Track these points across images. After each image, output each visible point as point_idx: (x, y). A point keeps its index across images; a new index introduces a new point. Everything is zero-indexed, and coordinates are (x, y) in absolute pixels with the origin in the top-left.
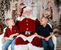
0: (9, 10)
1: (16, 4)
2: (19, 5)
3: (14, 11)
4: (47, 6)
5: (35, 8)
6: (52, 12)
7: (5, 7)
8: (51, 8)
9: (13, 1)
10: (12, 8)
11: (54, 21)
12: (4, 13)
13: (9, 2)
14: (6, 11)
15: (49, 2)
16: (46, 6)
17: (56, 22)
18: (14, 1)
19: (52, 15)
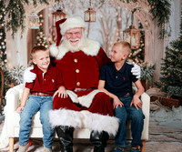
0: (19, 30)
1: (42, 12)
2: (48, 15)
3: (34, 33)
4: (130, 21)
5: (96, 26)
6: (143, 38)
7: (7, 19)
8: (141, 27)
9: (32, 2)
10: (30, 23)
11: (149, 65)
12: (4, 36)
13: (21, 6)
14: (11, 32)
15: (135, 10)
16: (128, 20)
17: (154, 68)
18: (35, 3)
19: (143, 48)
